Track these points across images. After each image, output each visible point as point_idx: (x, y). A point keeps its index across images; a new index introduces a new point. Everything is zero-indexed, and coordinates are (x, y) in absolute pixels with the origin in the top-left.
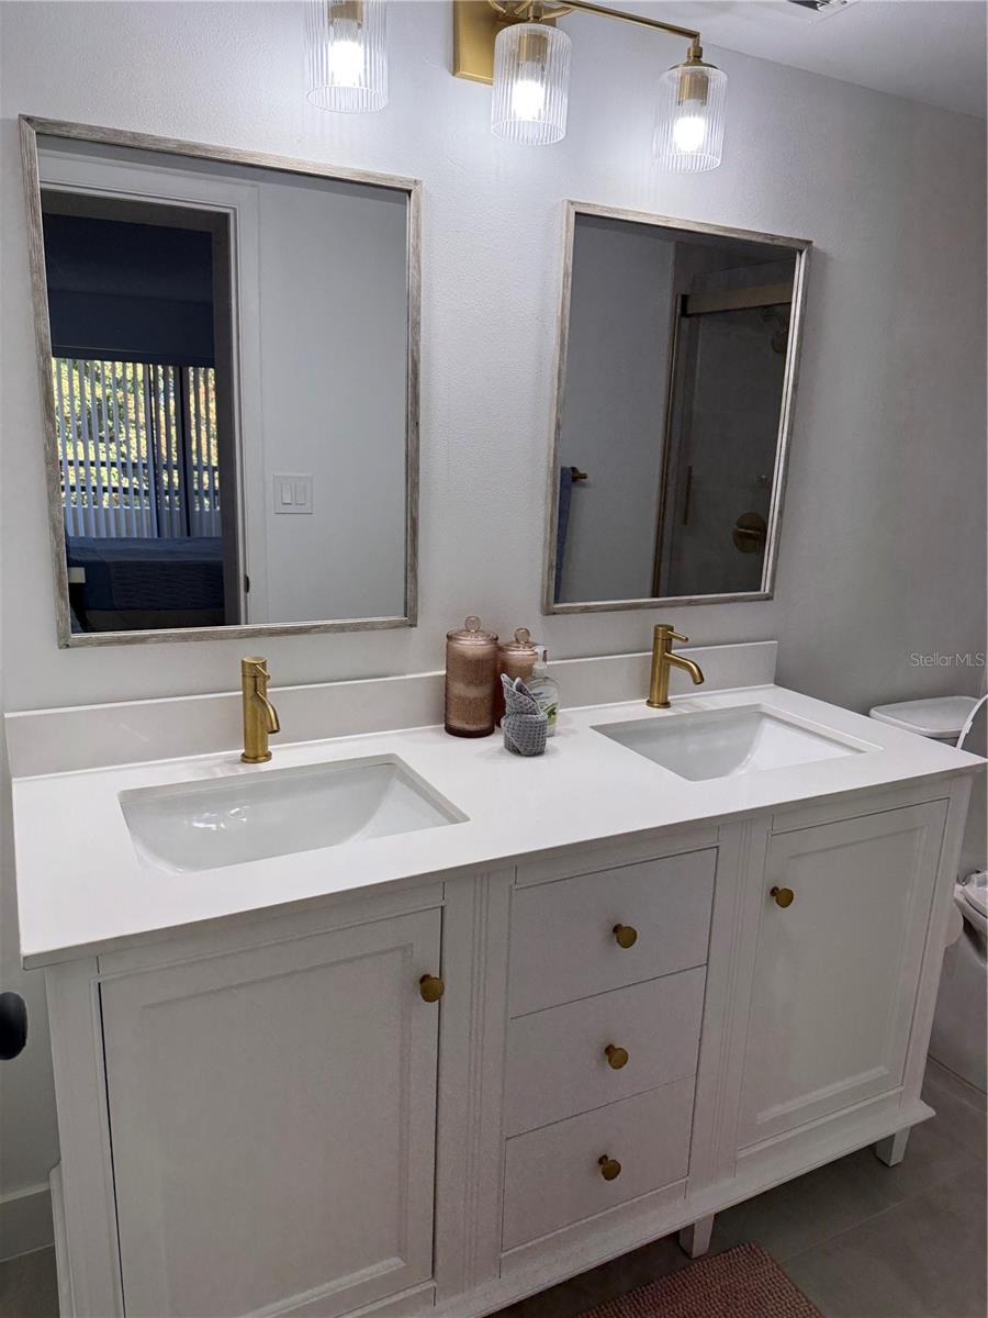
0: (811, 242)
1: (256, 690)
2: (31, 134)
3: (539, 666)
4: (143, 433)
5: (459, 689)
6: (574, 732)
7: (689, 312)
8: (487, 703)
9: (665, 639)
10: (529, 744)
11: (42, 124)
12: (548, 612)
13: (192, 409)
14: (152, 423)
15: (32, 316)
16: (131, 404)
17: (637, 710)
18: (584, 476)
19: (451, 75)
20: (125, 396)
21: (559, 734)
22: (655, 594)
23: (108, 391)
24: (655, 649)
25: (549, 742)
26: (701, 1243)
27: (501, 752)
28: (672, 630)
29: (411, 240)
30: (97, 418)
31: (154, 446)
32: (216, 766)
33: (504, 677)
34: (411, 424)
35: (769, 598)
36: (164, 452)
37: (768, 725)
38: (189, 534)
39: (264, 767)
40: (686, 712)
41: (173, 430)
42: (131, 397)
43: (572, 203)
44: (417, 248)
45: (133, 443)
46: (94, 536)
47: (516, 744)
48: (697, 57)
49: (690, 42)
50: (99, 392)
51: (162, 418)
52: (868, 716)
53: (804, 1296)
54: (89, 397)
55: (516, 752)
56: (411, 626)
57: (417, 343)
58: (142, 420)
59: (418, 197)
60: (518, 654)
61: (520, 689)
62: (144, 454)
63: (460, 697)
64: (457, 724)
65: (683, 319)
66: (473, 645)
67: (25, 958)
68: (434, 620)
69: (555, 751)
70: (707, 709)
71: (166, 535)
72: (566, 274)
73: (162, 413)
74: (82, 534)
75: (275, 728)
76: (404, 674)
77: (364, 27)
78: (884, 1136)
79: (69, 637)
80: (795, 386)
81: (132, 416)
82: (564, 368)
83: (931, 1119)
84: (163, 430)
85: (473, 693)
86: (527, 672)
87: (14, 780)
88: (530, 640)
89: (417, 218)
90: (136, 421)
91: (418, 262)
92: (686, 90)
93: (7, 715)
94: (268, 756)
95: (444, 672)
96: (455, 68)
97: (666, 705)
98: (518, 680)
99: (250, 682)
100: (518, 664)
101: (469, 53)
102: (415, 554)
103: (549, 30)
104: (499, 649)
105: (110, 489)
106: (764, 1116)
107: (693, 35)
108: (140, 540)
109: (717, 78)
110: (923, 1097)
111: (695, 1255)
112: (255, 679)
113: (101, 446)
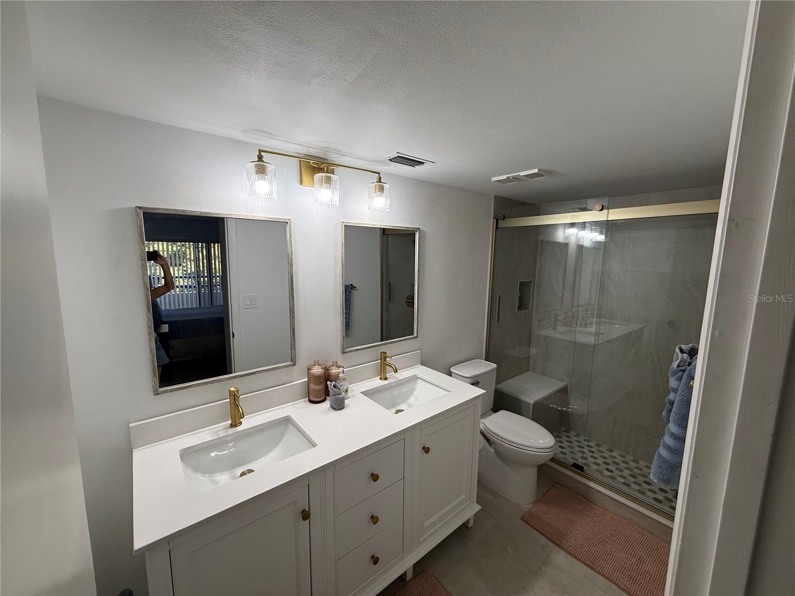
0: (419, 228)
1: (235, 400)
2: (141, 213)
3: (341, 375)
4: (193, 263)
5: (313, 386)
6: (354, 396)
7: (386, 234)
8: (323, 391)
9: (384, 356)
10: (339, 405)
11: (145, 209)
12: (344, 353)
13: (213, 253)
14: (197, 260)
15: (142, 275)
16: (188, 252)
17: (376, 382)
18: (355, 287)
19: (299, 185)
20: (186, 250)
21: (350, 397)
22: (382, 340)
23: (179, 248)
24: (381, 360)
25: (346, 402)
26: (409, 576)
27: (329, 409)
28: (386, 353)
29: (288, 238)
30: (174, 258)
31: (197, 266)
32: (220, 430)
33: (329, 383)
34: (291, 297)
35: (416, 337)
36: (201, 269)
37: (419, 381)
38: (212, 305)
39: (239, 429)
40: (393, 381)
41: (205, 261)
42: (188, 250)
43: (343, 222)
44: (290, 240)
45: (189, 266)
46: (173, 308)
47: (334, 406)
48: (380, 180)
49: (377, 175)
50: (175, 249)
51: (201, 266)
52: (451, 376)
53: (445, 588)
54: (170, 250)
55: (334, 409)
56: (294, 365)
57: (292, 271)
58: (192, 258)
59: (290, 224)
60: (334, 371)
61: (335, 386)
62: (193, 269)
63: (313, 390)
64: (312, 399)
65: (384, 236)
66: (317, 370)
67: (136, 551)
68: (303, 362)
69: (348, 406)
70: (400, 379)
71: (202, 305)
72: (342, 244)
73: (201, 255)
74: (168, 308)
75: (242, 417)
76: (292, 382)
77: (268, 175)
78: (467, 519)
79: (158, 390)
80: (418, 271)
81: (188, 257)
82: (344, 273)
83: (480, 510)
84: (201, 261)
85: (318, 387)
86: (337, 378)
87: (134, 450)
88: (338, 364)
89: (290, 231)
90: (190, 258)
91: (291, 244)
92: (377, 190)
93: (131, 425)
94: (241, 423)
95: (307, 379)
96: (301, 183)
97: (386, 379)
98: (334, 382)
99: (232, 398)
100: (334, 374)
101: (305, 178)
102: (294, 341)
103: (332, 175)
104: (326, 369)
105: (179, 287)
106: (427, 524)
107: (379, 173)
108: (192, 309)
109: (386, 186)
110: (477, 502)
111: (407, 581)
112: (234, 397)
113: (176, 268)
